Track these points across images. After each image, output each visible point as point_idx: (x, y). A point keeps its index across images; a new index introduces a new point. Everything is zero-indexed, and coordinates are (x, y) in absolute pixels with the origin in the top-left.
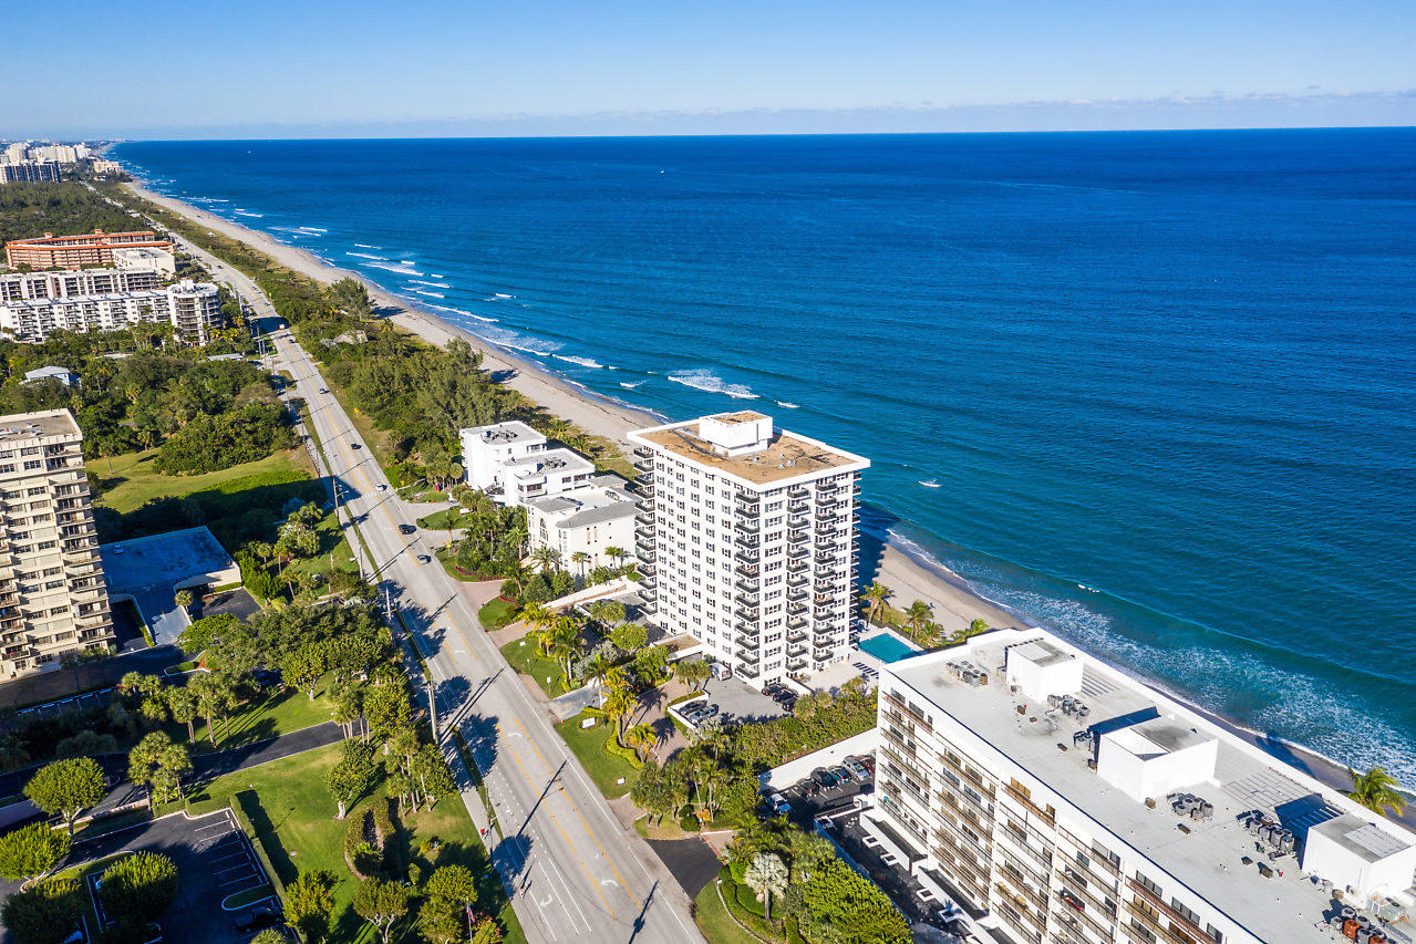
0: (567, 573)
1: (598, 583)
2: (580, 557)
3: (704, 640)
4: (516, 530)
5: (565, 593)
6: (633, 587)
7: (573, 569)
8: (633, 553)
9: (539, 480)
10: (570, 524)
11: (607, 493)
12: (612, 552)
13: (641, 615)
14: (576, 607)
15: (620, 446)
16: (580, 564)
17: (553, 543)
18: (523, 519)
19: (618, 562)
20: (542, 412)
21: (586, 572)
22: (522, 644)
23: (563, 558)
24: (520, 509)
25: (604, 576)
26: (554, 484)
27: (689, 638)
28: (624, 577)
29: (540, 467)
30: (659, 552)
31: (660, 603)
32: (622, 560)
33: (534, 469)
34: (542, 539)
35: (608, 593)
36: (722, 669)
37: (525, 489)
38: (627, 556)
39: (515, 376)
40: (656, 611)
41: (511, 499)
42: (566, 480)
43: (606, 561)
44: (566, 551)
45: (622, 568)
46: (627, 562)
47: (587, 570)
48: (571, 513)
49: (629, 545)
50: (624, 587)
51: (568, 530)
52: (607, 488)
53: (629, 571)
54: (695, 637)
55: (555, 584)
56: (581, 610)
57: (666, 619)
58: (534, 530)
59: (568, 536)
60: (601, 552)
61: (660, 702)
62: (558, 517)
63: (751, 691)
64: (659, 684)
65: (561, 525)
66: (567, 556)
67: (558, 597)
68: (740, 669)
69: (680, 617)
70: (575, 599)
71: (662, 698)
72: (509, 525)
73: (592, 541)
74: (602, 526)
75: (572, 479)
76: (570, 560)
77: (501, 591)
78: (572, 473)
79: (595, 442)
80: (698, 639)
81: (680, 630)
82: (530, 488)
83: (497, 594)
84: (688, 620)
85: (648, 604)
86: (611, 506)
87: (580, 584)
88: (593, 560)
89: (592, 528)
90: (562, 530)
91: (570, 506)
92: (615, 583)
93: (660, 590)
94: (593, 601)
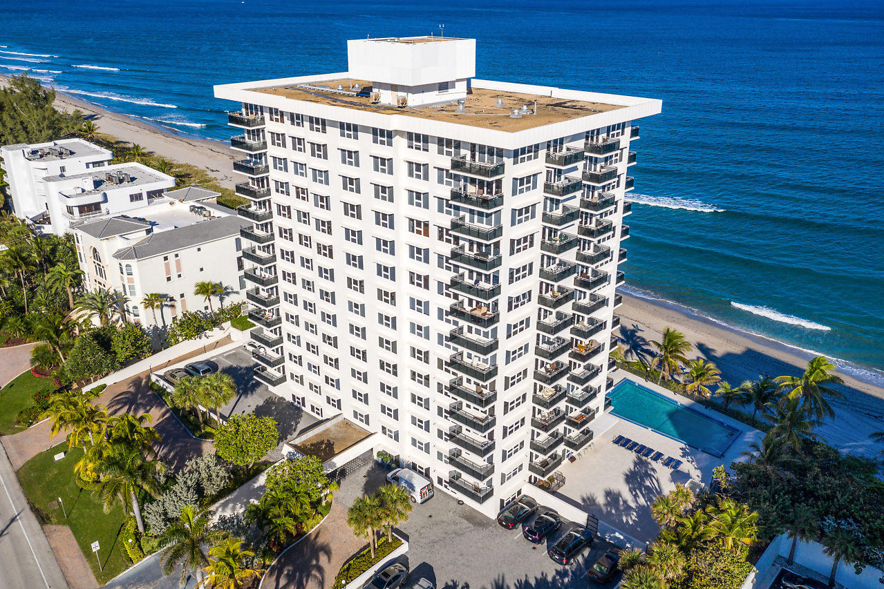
0: (138, 324)
1: (188, 337)
2: (156, 300)
3: (374, 427)
4: (61, 267)
5: (136, 358)
6: (241, 338)
7: (147, 319)
8: (237, 288)
9: (97, 198)
10: (137, 252)
11: (193, 209)
12: (206, 289)
13: (258, 384)
14: (154, 378)
15: (209, 172)
16: (158, 312)
17: (113, 283)
18: (73, 250)
19: (216, 304)
20: (122, 145)
21: (169, 322)
22: (59, 457)
23: (130, 305)
24: (69, 238)
25: (195, 325)
26: (118, 201)
27: (347, 424)
28: (227, 325)
29: (97, 184)
30: (284, 286)
31: (290, 366)
32: (222, 300)
33: (89, 186)
34: (99, 278)
35: (205, 350)
36: (419, 482)
37: (76, 211)
38: (228, 294)
39: (97, 119)
40: (283, 379)
41: (59, 227)
42: (136, 197)
43: (197, 304)
44: (133, 294)
45: (222, 311)
46: (229, 301)
47: (169, 317)
48: (139, 236)
49: (229, 276)
50: (228, 339)
51: (133, 263)
52: (192, 203)
53: (235, 316)
54: (357, 422)
55: (117, 345)
56: (162, 383)
57: (301, 391)
58: (87, 266)
59: (135, 270)
60: (190, 290)
61: (320, 569)
62: (118, 243)
63: (478, 521)
64: (311, 528)
65: (120, 255)
66: (135, 300)
67: (125, 364)
68: (454, 482)
69: (328, 390)
70: (151, 365)
71: (323, 559)
72: (49, 261)
73: (174, 276)
74: (188, 255)
75: (145, 196)
76: (141, 308)
77: (33, 361)
78: (144, 188)
79: (181, 169)
80: (363, 425)
81: (329, 411)
82: (82, 209)
83: (27, 367)
84: (344, 395)
85: (270, 370)
86: (199, 224)
87: (160, 340)
88: (178, 304)
89: (171, 256)
90: (124, 263)
91: (137, 227)
92: (216, 334)
93: (288, 346)
94: (182, 365)
